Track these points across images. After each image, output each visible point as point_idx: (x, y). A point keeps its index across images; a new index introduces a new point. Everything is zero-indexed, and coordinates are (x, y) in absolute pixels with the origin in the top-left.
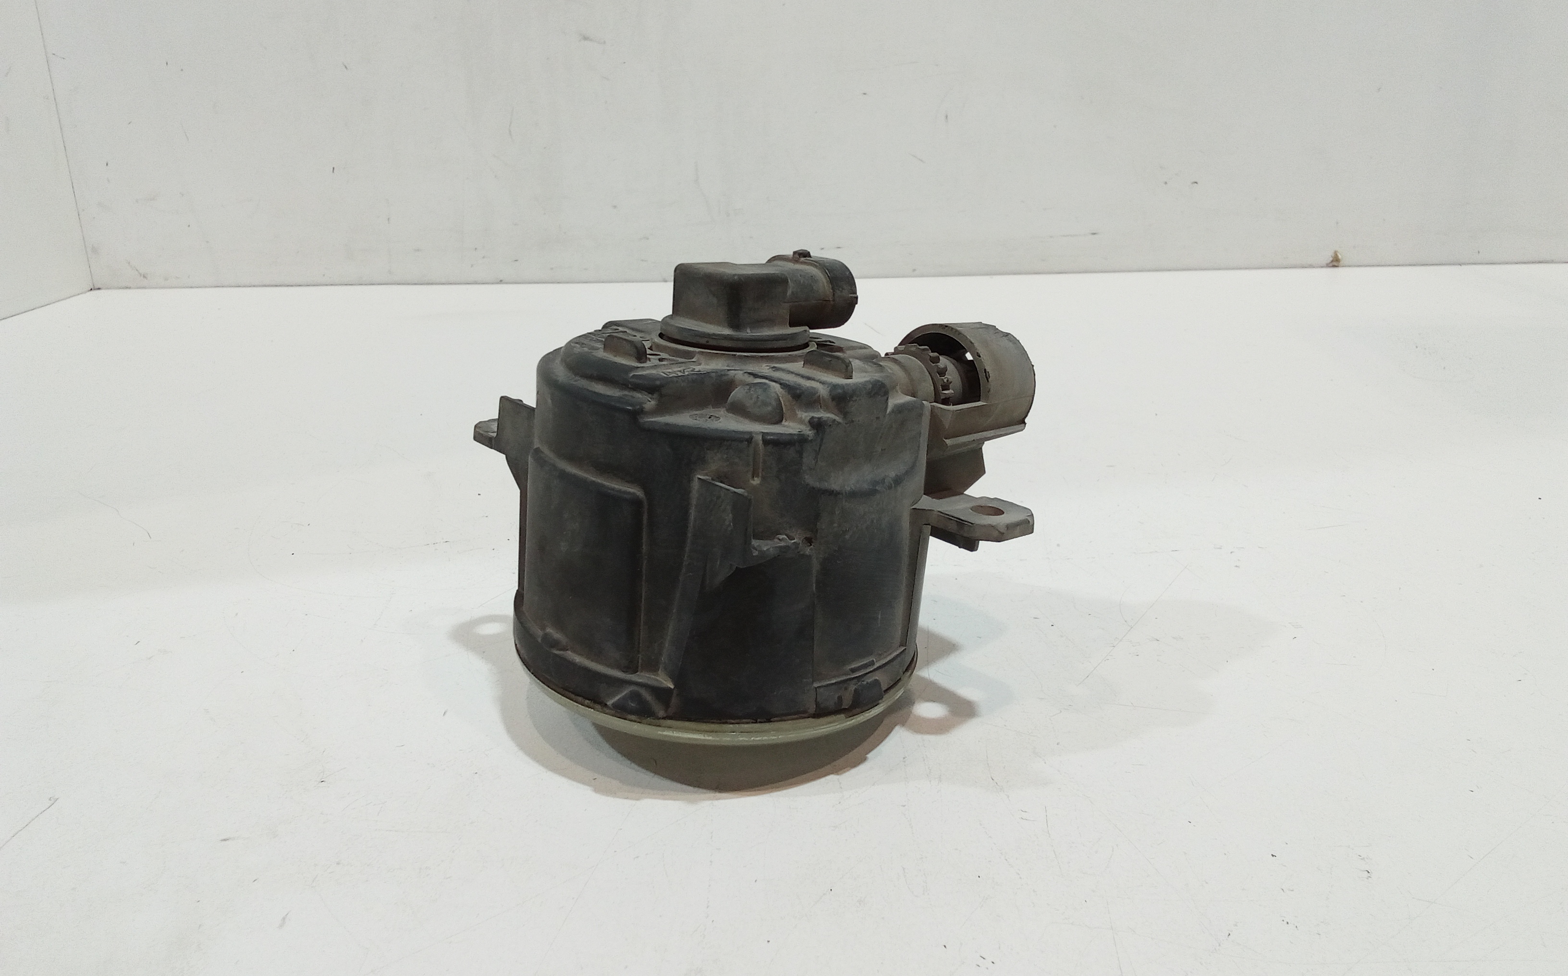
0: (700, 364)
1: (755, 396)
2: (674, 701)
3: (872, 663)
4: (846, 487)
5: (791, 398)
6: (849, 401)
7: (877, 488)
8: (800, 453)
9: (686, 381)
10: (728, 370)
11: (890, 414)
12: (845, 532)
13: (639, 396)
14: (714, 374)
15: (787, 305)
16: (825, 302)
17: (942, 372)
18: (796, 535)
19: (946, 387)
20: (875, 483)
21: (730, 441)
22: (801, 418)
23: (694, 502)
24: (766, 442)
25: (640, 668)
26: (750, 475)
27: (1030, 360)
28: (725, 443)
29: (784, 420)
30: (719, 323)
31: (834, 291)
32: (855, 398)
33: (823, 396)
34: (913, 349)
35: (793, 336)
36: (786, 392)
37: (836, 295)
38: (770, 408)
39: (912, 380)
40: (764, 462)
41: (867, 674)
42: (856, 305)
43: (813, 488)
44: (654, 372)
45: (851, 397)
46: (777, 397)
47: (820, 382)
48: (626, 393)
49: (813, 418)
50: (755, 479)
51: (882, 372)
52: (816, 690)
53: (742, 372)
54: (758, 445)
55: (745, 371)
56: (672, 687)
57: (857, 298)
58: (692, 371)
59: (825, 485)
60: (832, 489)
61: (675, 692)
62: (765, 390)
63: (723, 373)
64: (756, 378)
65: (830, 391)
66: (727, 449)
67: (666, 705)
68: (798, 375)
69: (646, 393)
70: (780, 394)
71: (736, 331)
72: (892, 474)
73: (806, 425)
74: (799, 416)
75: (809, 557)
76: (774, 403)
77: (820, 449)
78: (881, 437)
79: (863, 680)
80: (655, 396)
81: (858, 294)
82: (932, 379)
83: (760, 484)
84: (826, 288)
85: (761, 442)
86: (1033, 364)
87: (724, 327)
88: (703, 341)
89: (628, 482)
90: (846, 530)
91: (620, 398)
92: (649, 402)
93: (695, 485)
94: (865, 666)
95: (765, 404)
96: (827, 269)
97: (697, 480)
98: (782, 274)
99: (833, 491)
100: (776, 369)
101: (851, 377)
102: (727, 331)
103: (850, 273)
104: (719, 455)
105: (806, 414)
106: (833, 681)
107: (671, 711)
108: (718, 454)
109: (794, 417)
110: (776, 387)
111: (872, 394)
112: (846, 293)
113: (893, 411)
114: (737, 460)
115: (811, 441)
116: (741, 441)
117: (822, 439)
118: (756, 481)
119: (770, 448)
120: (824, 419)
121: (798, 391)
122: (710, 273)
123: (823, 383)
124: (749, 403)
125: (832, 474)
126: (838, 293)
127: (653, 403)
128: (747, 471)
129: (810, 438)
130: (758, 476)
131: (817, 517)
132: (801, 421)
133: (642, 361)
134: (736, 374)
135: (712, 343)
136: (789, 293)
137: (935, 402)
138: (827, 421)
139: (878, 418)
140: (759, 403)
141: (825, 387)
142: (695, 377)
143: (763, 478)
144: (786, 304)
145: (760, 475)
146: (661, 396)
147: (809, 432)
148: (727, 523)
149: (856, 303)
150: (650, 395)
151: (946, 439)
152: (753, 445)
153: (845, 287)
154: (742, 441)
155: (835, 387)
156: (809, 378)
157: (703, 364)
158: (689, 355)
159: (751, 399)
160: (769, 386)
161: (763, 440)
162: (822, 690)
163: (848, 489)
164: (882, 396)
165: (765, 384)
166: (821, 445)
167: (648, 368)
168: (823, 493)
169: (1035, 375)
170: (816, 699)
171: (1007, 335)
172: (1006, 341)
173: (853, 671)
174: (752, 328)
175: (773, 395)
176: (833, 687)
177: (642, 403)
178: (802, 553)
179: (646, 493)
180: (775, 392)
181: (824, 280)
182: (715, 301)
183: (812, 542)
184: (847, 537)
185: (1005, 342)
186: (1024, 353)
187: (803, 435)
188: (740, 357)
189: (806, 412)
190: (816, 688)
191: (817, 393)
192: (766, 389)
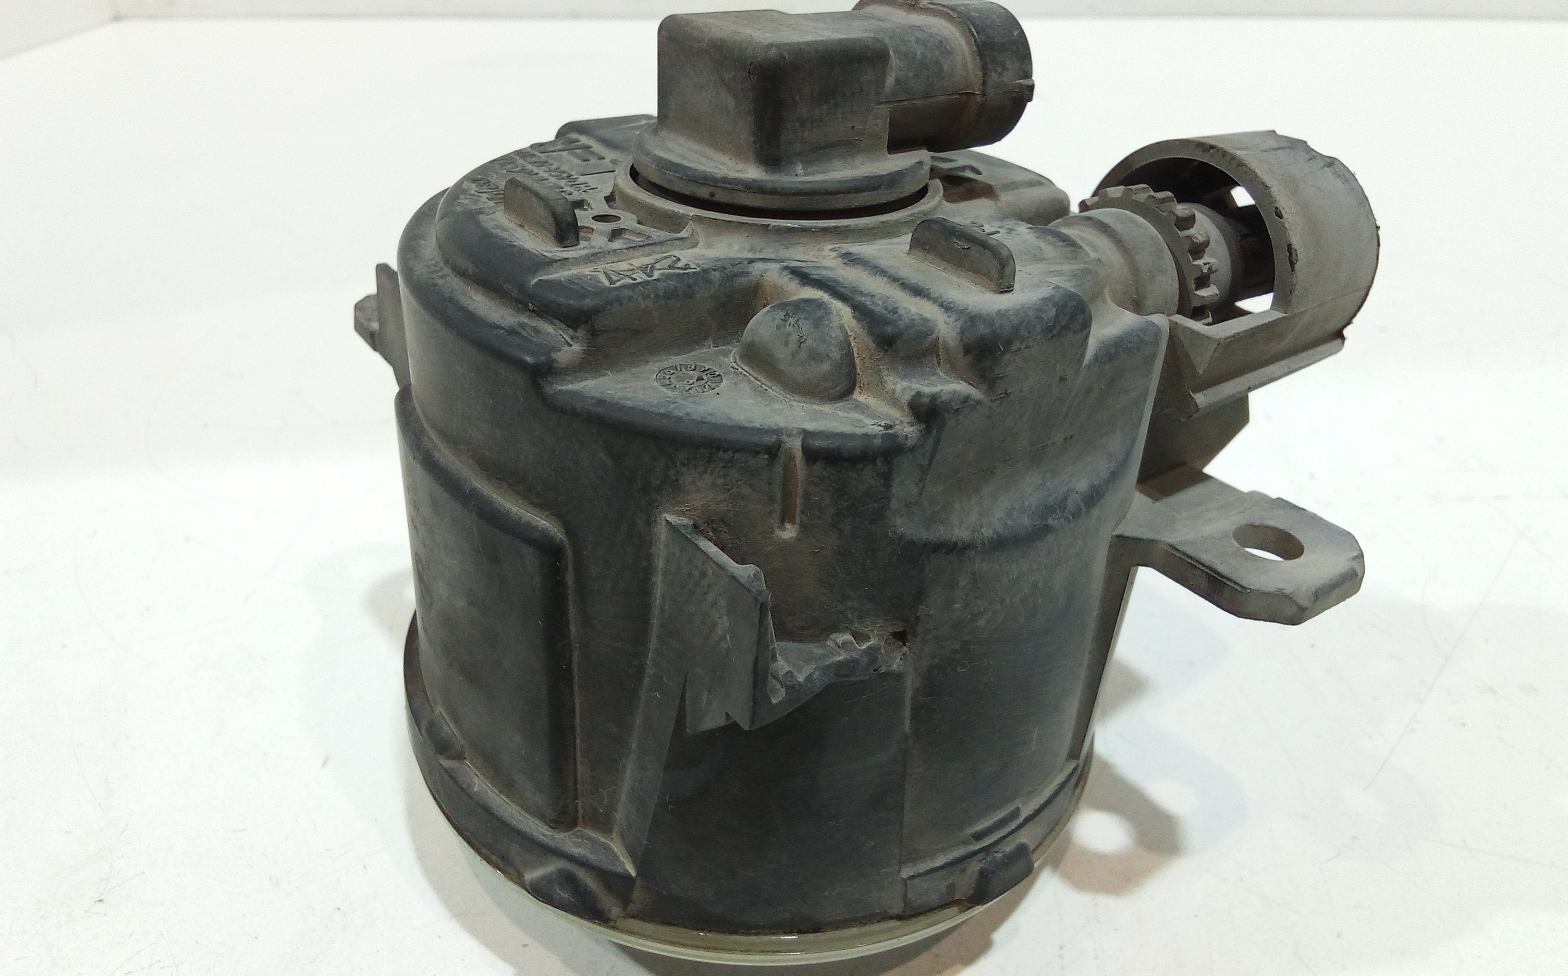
0: (694, 246)
1: (795, 338)
2: (638, 894)
3: (1015, 814)
4: (984, 530)
5: (873, 346)
6: (1003, 353)
7: (1050, 521)
8: (887, 478)
9: (652, 296)
10: (751, 261)
11: (1089, 367)
12: (975, 617)
13: (550, 329)
14: (717, 274)
15: (884, 110)
16: (964, 98)
17: (1198, 250)
18: (872, 631)
19: (1203, 281)
20: (1047, 510)
21: (730, 452)
22: (894, 390)
23: (660, 563)
24: (811, 455)
25: (580, 820)
26: (774, 520)
27: (1373, 215)
28: (721, 454)
29: (857, 389)
30: (738, 153)
31: (985, 74)
32: (1016, 345)
33: (945, 341)
34: (1141, 197)
35: (893, 179)
36: (863, 327)
37: (990, 83)
38: (826, 367)
39: (1135, 270)
40: (807, 495)
41: (1004, 838)
42: (1029, 104)
43: (914, 543)
44: (586, 270)
45: (1008, 343)
46: (842, 338)
47: (941, 305)
48: (525, 319)
49: (919, 394)
50: (788, 526)
51: (1076, 258)
52: (906, 884)
53: (777, 266)
54: (791, 458)
55: (785, 264)
56: (633, 873)
57: (1031, 88)
58: (670, 267)
59: (939, 533)
60: (954, 540)
61: (639, 883)
62: (818, 323)
63: (737, 269)
64: (804, 284)
65: (963, 332)
66: (724, 467)
67: (625, 900)
68: (895, 280)
69: (563, 326)
70: (851, 331)
71: (774, 172)
72: (1082, 485)
73: (901, 409)
74: (890, 386)
75: (899, 677)
76: (836, 354)
77: (931, 461)
78: (1066, 416)
79: (995, 850)
80: (580, 333)
81: (1034, 78)
82: (1177, 263)
83: (798, 540)
84: (970, 66)
85: (799, 454)
86: (1378, 223)
87: (747, 160)
88: (703, 192)
89: (535, 505)
90: (979, 612)
91: (511, 331)
92: (567, 347)
93: (662, 534)
94: (1003, 823)
95: (815, 357)
96: (972, 24)
97: (664, 523)
98: (877, 40)
99: (956, 544)
100: (851, 259)
101: (1007, 289)
102: (753, 173)
103: (1022, 32)
104: (708, 479)
105: (905, 384)
106: (940, 861)
107: (633, 908)
108: (704, 476)
109: (878, 387)
110: (842, 312)
111: (1055, 332)
112: (1010, 79)
113: (1096, 359)
114: (746, 491)
115: (912, 449)
116: (754, 450)
117: (937, 442)
118: (789, 533)
119: (818, 467)
120: (944, 398)
121: (890, 329)
122: (721, 40)
123: (947, 307)
124: (782, 354)
125: (957, 506)
126: (994, 77)
127: (576, 347)
128: (770, 513)
129: (909, 443)
130: (792, 521)
131: (920, 596)
132: (894, 401)
133: (566, 243)
134: (765, 271)
135: (722, 197)
136: (890, 80)
137: (1178, 313)
138: (951, 400)
139: (1062, 379)
140: (803, 355)
141: (952, 319)
142: (672, 283)
143: (804, 528)
144: (882, 106)
145: (798, 520)
146: (594, 333)
147: (908, 429)
148: (719, 631)
149: (1030, 99)
150: (571, 332)
151: (1195, 392)
152: (782, 459)
153: (1008, 64)
154: (757, 453)
155: (971, 319)
156: (918, 292)
157: (701, 244)
158: (674, 222)
159: (787, 344)
160: (828, 312)
161: (805, 449)
162: (916, 881)
163: (987, 532)
164: (1075, 332)
165: (819, 304)
166: (932, 457)
167: (577, 261)
168: (933, 552)
169: (1379, 245)
170: (905, 896)
171: (1331, 162)
172: (1330, 174)
173: (978, 837)
174: (807, 163)
175: (833, 335)
176: (940, 873)
177: (554, 349)
178: (883, 669)
179: (568, 532)
180: (842, 328)
181: (966, 49)
182: (731, 102)
183: (907, 639)
184: (981, 623)
185: (1328, 178)
186: (1364, 201)
187: (894, 436)
188: (779, 231)
189: (904, 377)
190: (905, 881)
191: (933, 332)
192: (821, 318)
